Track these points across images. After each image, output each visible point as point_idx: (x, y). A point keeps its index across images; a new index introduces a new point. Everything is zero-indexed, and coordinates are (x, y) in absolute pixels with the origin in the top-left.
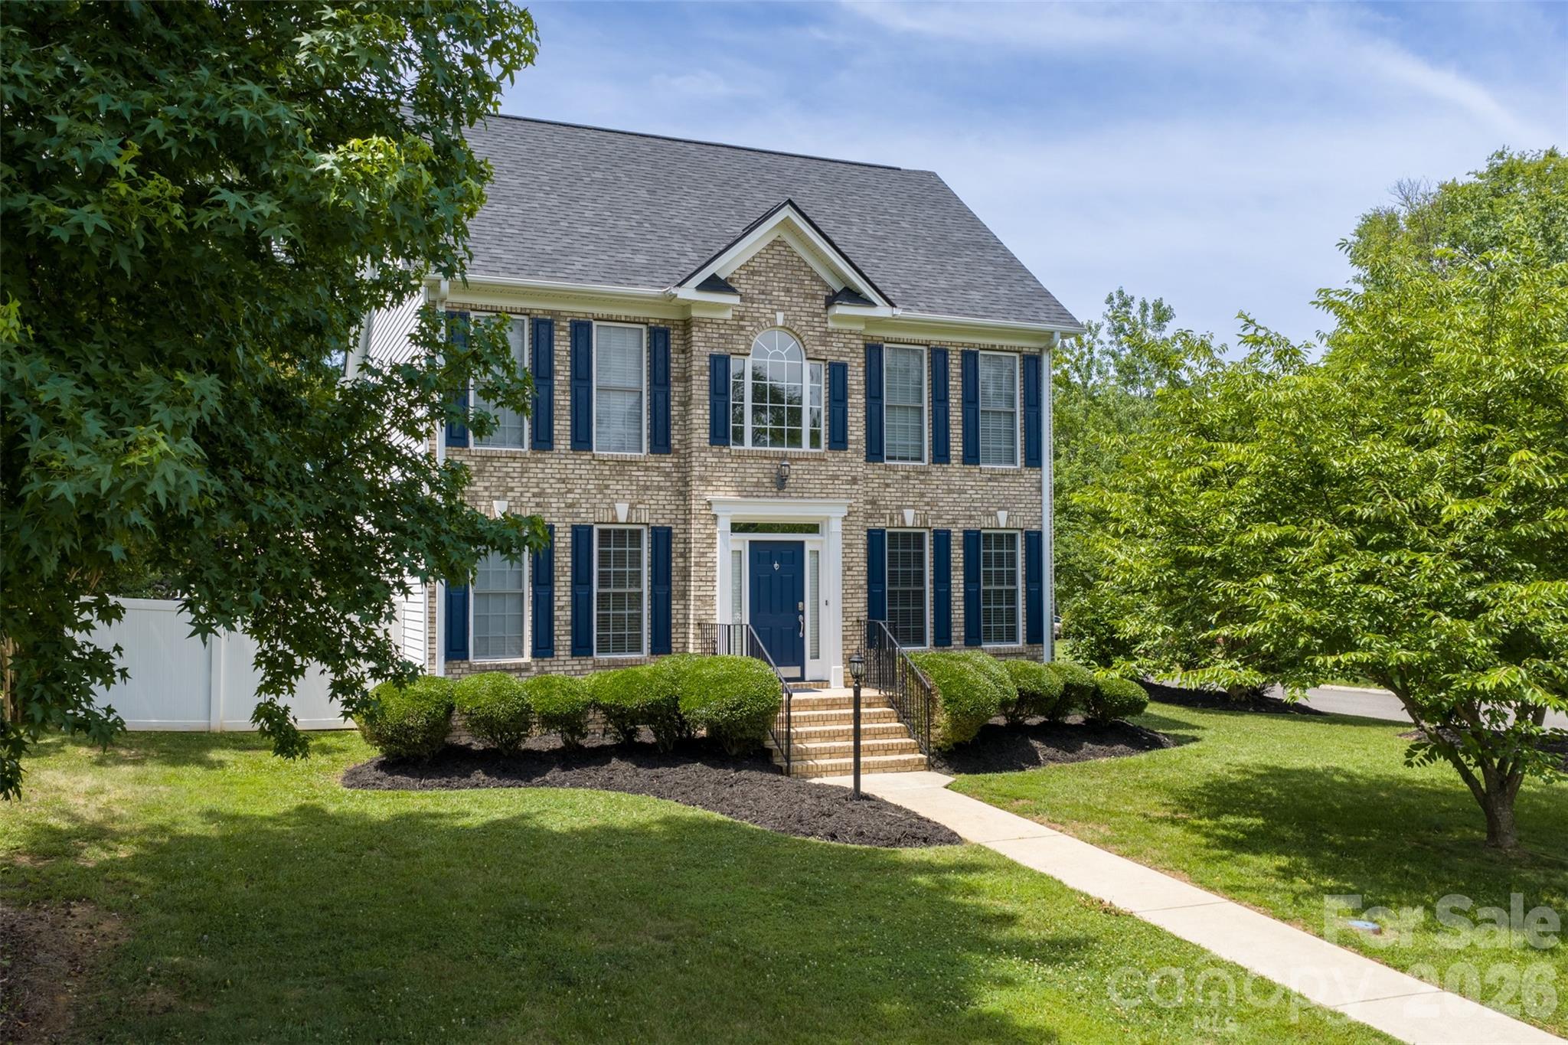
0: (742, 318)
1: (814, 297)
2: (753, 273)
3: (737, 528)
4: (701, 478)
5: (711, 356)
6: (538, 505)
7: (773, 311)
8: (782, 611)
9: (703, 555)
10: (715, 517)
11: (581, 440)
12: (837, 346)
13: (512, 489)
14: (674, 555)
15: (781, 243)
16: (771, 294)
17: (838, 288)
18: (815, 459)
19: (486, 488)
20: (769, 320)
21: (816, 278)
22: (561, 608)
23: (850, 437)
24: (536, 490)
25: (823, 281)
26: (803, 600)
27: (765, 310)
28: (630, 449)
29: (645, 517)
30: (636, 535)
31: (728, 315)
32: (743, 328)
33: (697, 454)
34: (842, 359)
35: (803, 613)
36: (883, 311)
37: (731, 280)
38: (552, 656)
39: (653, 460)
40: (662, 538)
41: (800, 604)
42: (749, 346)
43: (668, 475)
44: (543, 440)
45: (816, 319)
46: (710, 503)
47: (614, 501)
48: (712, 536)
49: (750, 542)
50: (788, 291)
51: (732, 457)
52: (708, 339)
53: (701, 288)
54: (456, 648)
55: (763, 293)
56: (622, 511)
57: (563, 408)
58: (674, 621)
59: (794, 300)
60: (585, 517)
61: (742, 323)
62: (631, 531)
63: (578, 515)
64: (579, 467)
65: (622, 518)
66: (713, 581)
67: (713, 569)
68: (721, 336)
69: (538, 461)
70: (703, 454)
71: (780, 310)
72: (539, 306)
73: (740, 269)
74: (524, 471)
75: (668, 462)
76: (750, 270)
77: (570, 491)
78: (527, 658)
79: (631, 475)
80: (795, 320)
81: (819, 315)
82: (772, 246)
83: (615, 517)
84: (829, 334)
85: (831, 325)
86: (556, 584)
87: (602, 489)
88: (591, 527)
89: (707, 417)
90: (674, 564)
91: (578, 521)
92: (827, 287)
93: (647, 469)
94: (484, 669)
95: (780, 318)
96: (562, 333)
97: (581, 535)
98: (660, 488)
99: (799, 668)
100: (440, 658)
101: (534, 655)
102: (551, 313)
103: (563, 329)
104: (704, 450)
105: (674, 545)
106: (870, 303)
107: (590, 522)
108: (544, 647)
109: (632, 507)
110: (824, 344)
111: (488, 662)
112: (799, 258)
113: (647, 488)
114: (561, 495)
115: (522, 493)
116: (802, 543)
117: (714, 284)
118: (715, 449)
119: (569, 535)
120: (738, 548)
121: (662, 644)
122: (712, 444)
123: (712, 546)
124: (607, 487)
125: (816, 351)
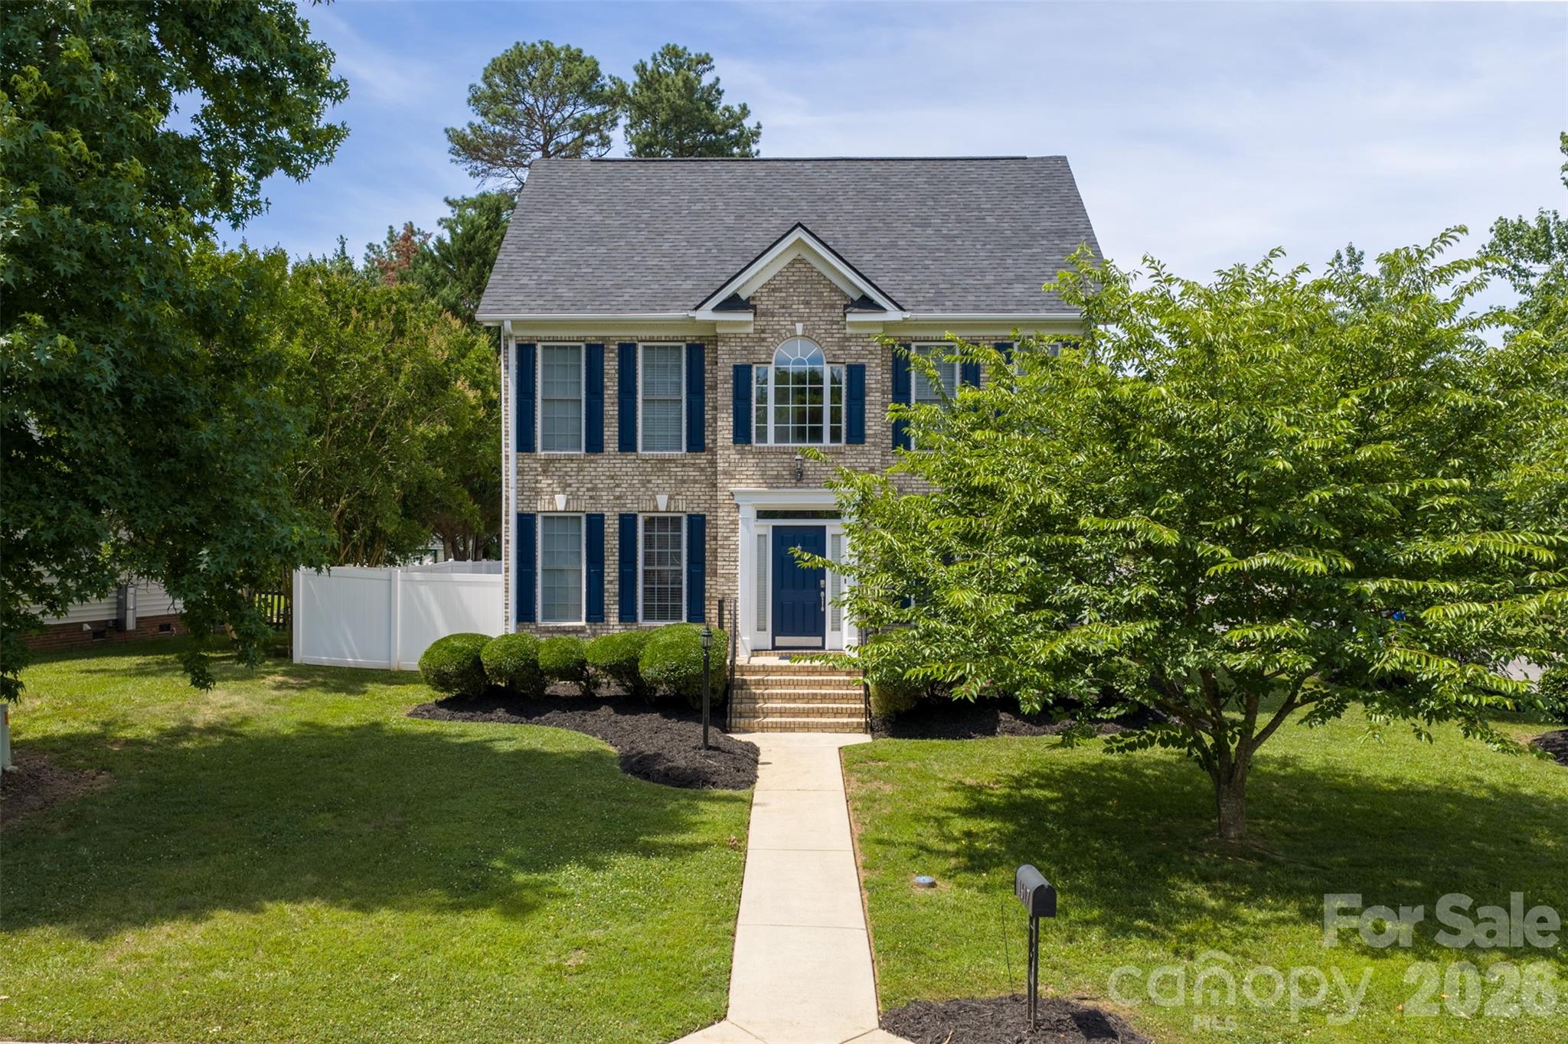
0: (763, 331)
1: (833, 307)
2: (774, 290)
3: (763, 515)
4: (725, 473)
5: (735, 367)
6: (591, 498)
7: (793, 323)
8: (804, 587)
9: (727, 538)
10: (738, 506)
11: (627, 443)
12: (855, 349)
13: (570, 485)
14: (707, 538)
15: (802, 261)
16: (791, 308)
17: (856, 297)
18: (833, 453)
19: (549, 485)
20: (789, 330)
21: (835, 289)
22: (610, 582)
23: (868, 432)
24: (590, 486)
25: (842, 291)
26: (824, 579)
27: (785, 322)
28: (672, 449)
29: (682, 506)
30: (676, 521)
31: (750, 329)
32: (764, 340)
33: (721, 452)
34: (860, 361)
35: (824, 590)
36: (893, 315)
37: (754, 298)
38: (603, 621)
39: (690, 458)
40: (698, 524)
41: (822, 582)
42: (770, 355)
43: (702, 470)
44: (595, 444)
45: (835, 327)
46: (732, 494)
47: (655, 493)
48: (735, 522)
49: (774, 527)
50: (807, 303)
51: (754, 454)
52: (732, 352)
53: (719, 308)
54: (525, 612)
55: (783, 307)
56: (662, 501)
57: (612, 417)
58: (707, 595)
59: (814, 311)
60: (630, 507)
61: (763, 335)
62: (673, 518)
63: (624, 505)
64: (624, 466)
65: (662, 507)
66: (735, 561)
67: (735, 551)
68: (744, 348)
69: (591, 461)
70: (727, 452)
71: (799, 322)
72: (592, 335)
73: (762, 287)
74: (580, 470)
75: (702, 459)
76: (771, 288)
77: (618, 486)
78: (583, 623)
79: (670, 471)
80: (814, 329)
81: (838, 323)
82: (792, 264)
83: (656, 507)
84: (848, 339)
85: (849, 331)
86: (606, 562)
87: (645, 483)
88: (635, 516)
89: (731, 419)
90: (707, 546)
91: (624, 510)
92: (845, 296)
93: (684, 465)
94: (547, 630)
95: (799, 328)
96: (611, 355)
97: (627, 522)
98: (695, 482)
99: (820, 638)
100: (513, 621)
101: (588, 620)
102: (603, 338)
103: (612, 351)
104: (728, 448)
105: (707, 530)
106: (881, 309)
107: (634, 511)
108: (596, 613)
109: (671, 498)
110: (843, 348)
111: (551, 624)
112: (819, 272)
113: (684, 482)
114: (610, 489)
115: (578, 488)
116: (823, 528)
117: (734, 303)
118: (738, 447)
119: (617, 522)
120: (762, 532)
121: (697, 614)
122: (735, 442)
123: (734, 531)
124: (649, 482)
125: (834, 355)
